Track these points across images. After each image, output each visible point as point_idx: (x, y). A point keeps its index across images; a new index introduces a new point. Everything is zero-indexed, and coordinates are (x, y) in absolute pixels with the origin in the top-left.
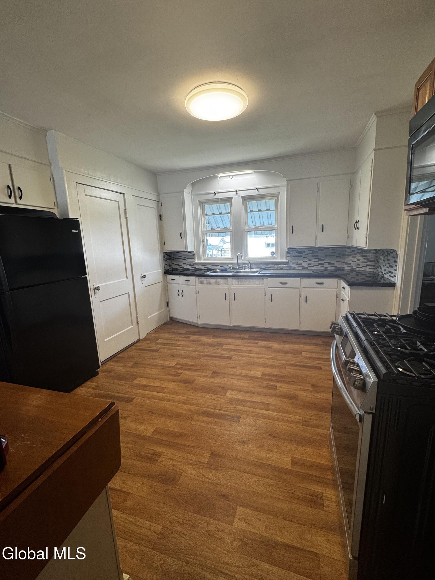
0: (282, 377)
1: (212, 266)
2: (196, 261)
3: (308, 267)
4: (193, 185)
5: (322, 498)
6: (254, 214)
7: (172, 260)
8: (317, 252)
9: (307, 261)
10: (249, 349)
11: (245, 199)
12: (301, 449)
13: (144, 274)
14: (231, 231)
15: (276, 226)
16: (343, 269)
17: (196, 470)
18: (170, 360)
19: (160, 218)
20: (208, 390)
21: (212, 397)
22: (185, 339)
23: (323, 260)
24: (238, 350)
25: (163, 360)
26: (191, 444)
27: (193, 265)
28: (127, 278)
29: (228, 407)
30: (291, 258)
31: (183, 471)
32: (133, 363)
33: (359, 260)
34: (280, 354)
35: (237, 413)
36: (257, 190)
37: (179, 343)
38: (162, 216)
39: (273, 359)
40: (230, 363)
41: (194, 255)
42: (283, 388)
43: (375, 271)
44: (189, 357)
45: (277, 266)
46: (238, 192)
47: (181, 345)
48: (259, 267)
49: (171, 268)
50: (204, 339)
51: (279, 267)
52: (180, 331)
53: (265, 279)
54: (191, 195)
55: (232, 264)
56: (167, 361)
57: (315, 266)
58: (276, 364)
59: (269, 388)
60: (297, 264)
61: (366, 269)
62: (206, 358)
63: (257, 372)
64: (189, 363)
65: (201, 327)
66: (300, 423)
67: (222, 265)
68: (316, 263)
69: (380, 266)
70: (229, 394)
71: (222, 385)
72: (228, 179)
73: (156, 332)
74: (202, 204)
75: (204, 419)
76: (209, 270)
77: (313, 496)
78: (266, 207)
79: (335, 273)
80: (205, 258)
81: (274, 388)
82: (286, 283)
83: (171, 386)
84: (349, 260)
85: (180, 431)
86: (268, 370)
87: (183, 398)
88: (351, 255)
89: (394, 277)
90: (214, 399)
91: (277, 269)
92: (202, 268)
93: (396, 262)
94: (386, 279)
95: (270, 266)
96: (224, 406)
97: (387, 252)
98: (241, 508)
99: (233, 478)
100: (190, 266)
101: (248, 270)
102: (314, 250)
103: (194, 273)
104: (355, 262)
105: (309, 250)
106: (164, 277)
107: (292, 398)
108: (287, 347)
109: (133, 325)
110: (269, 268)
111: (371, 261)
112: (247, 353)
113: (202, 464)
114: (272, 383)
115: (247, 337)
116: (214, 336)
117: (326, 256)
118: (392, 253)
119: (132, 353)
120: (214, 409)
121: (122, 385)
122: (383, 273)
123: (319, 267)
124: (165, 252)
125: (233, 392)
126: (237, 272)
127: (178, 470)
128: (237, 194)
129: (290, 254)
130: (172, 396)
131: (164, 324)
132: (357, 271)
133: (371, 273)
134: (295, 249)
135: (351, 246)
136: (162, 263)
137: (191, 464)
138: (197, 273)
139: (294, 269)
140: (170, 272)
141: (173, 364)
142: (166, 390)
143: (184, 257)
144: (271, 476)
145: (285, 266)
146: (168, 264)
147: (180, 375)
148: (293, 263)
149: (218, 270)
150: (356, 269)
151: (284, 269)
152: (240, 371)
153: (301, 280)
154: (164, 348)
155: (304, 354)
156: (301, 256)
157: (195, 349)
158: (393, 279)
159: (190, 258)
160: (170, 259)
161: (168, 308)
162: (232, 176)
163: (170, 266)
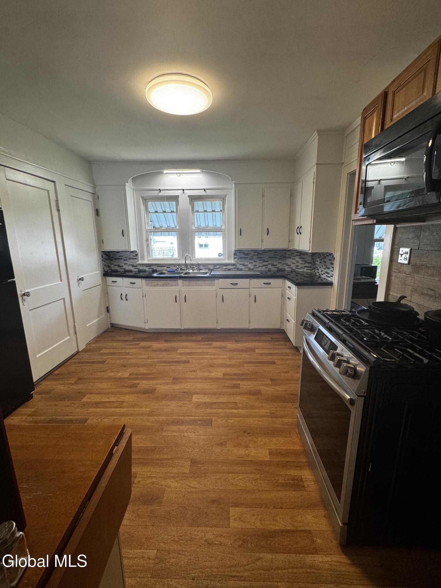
0: (243, 374)
1: (158, 267)
2: (140, 262)
3: (254, 268)
4: (134, 180)
5: (302, 480)
6: (199, 214)
7: (111, 260)
8: (262, 254)
9: (252, 263)
10: (205, 351)
11: (193, 199)
12: (274, 440)
13: (81, 276)
14: (178, 230)
15: (223, 227)
16: (284, 270)
17: (179, 482)
18: (121, 371)
19: (97, 213)
20: (172, 397)
21: (178, 404)
22: (133, 347)
23: (267, 262)
24: (194, 353)
25: (113, 372)
26: (168, 456)
27: (136, 266)
28: (61, 281)
29: (197, 411)
30: (238, 259)
31: (166, 486)
32: (76, 379)
33: (298, 262)
34: (236, 353)
35: (208, 416)
36: (204, 191)
37: (128, 351)
38: (99, 211)
39: (230, 358)
40: (189, 367)
41: (137, 255)
42: (246, 385)
43: (312, 272)
44: (144, 365)
45: (225, 267)
46: (185, 191)
47: (130, 354)
48: (207, 268)
49: (110, 269)
50: (156, 345)
51: (227, 268)
52: (126, 338)
53: (216, 281)
54: (133, 189)
55: (179, 265)
56: (119, 372)
57: (259, 267)
58: (234, 363)
59: (233, 387)
60: (244, 265)
61: (304, 270)
62: (162, 364)
63: (218, 373)
64: (145, 371)
65: (149, 332)
66: (268, 416)
67: (169, 266)
68: (260, 264)
69: (317, 268)
70: (195, 398)
71: (185, 390)
72: (175, 176)
73: (97, 341)
74: (145, 200)
75: (175, 428)
76: (155, 271)
77: (294, 481)
78: (212, 208)
79: (278, 274)
80: (149, 258)
81: (237, 386)
82: (237, 284)
83: (129, 398)
84: (289, 261)
85: (152, 445)
86: (228, 370)
87: (147, 409)
88: (290, 258)
89: (331, 277)
90: (181, 406)
91: (225, 270)
92: (147, 269)
93: (332, 264)
94: (322, 279)
95: (218, 267)
96: (193, 412)
97: (323, 255)
98: (234, 508)
99: (219, 481)
100: (132, 266)
101: (196, 271)
102: (259, 252)
103: (137, 274)
104: (295, 263)
105: (255, 252)
106: (103, 280)
107: (256, 393)
108: (240, 345)
109: (71, 335)
110: (218, 270)
111: (309, 263)
112: (204, 355)
113: (185, 475)
114: (235, 382)
115: (200, 339)
116: (166, 341)
117: (270, 258)
118: (327, 256)
119: (73, 368)
120: (184, 416)
121: (68, 406)
122: (320, 274)
123: (264, 268)
124: (103, 252)
125: (199, 396)
126: (186, 273)
127: (161, 487)
128: (184, 192)
129: (237, 255)
130: (132, 409)
131: (105, 332)
132: (296, 272)
133: (308, 273)
134: (242, 250)
135: (292, 249)
136: (100, 263)
137: (173, 477)
138: (141, 274)
139: (241, 270)
140: (109, 273)
141: (127, 375)
142: (124, 404)
143: (126, 257)
144: (254, 471)
145: (232, 267)
146: (107, 265)
147: (136, 385)
148: (240, 264)
149: (164, 271)
150: (295, 270)
151: (231, 270)
152: (201, 374)
153: (251, 281)
154: (111, 359)
155: (257, 351)
156: (247, 258)
157: (147, 356)
158: (330, 279)
159: (132, 259)
160: (109, 259)
161: (108, 315)
162: (179, 173)
163: (109, 267)
